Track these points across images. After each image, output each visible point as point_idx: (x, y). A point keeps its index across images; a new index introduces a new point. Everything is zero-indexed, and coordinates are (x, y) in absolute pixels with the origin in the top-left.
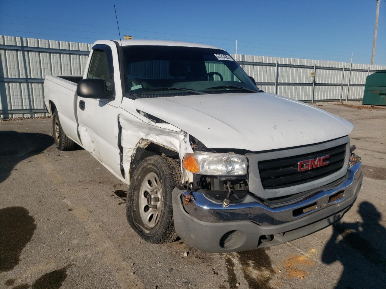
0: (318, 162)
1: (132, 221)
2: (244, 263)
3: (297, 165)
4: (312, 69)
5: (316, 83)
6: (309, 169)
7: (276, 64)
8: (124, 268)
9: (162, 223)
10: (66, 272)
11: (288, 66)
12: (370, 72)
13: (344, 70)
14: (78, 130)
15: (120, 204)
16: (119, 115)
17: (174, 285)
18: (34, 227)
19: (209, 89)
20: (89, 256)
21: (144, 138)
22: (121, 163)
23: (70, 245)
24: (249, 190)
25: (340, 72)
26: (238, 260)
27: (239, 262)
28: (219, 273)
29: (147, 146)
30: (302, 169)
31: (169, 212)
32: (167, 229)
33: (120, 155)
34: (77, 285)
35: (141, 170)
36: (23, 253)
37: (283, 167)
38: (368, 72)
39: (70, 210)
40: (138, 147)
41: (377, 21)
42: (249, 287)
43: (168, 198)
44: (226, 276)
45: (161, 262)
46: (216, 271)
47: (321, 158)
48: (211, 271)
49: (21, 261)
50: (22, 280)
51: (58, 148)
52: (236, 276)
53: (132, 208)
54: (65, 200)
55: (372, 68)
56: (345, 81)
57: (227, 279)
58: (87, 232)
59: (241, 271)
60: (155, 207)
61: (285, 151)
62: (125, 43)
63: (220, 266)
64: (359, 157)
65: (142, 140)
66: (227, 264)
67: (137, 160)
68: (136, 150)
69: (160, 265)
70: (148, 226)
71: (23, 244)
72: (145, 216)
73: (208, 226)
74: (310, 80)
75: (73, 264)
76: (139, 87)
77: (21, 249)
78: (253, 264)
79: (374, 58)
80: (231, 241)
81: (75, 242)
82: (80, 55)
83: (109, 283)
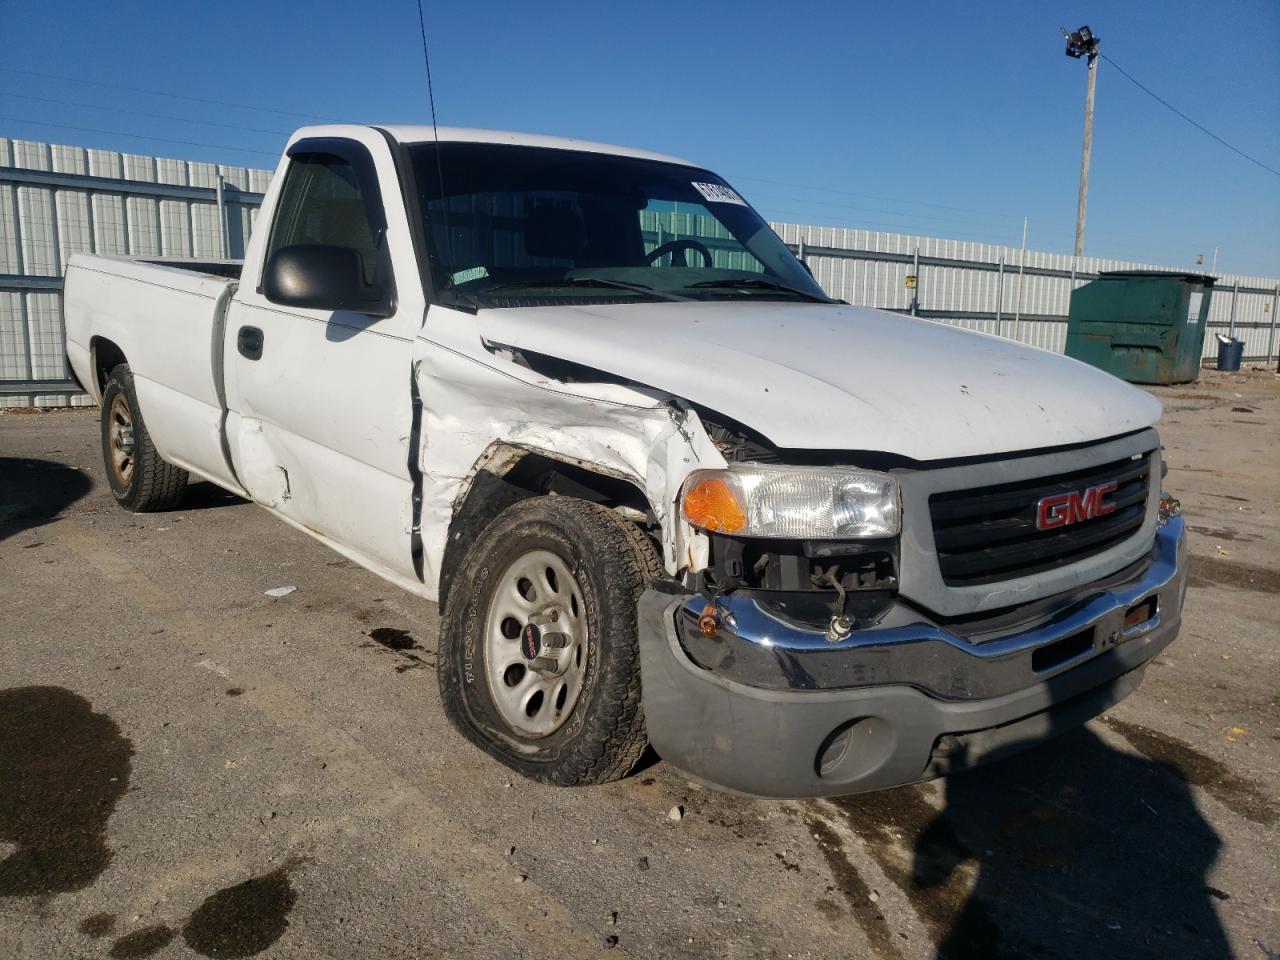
0: (1087, 504)
1: (467, 717)
2: (868, 832)
3: (1036, 512)
4: (908, 266)
5: (920, 308)
6: (1067, 523)
7: (798, 246)
8: (483, 864)
9: (595, 711)
10: (287, 883)
11: (835, 253)
12: (1076, 278)
13: (1004, 271)
14: (223, 430)
15: (400, 670)
16: (419, 362)
17: (669, 906)
18: (125, 750)
19: (694, 286)
20: (352, 831)
21: (505, 438)
22: (415, 528)
23: (274, 801)
24: (898, 590)
25: (992, 277)
26: (846, 824)
27: (855, 832)
28: (803, 866)
29: (512, 466)
30: (1049, 521)
31: (619, 672)
32: (613, 733)
33: (413, 500)
34: (342, 920)
35: (494, 549)
36: (115, 832)
37: (995, 516)
38: (1070, 277)
39: (233, 692)
40: (482, 470)
41: (1088, 125)
42: (911, 902)
43: (614, 626)
44: (827, 873)
45: (601, 840)
46: (792, 859)
47: (1098, 490)
48: (774, 862)
49: (115, 857)
50: (141, 916)
51: (122, 503)
52: (859, 872)
53: (461, 676)
54: (205, 663)
55: (1081, 265)
56: (1007, 306)
57: (832, 883)
58: (317, 759)
59: (868, 857)
60: (551, 664)
61: (1001, 464)
62: (407, 135)
63: (796, 845)
64: (1173, 501)
65: (495, 448)
66: (816, 840)
67: (472, 514)
68: (469, 480)
69: (600, 849)
70: (528, 732)
71: (104, 803)
72: (512, 702)
73: (781, 704)
74: (901, 300)
75: (305, 858)
76: (478, 273)
77: (103, 819)
78: (899, 836)
79: (1082, 236)
80: (842, 758)
81: (286, 789)
82: (158, 198)
83: (448, 910)
